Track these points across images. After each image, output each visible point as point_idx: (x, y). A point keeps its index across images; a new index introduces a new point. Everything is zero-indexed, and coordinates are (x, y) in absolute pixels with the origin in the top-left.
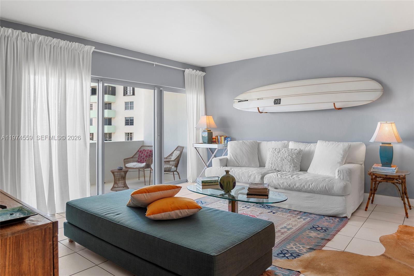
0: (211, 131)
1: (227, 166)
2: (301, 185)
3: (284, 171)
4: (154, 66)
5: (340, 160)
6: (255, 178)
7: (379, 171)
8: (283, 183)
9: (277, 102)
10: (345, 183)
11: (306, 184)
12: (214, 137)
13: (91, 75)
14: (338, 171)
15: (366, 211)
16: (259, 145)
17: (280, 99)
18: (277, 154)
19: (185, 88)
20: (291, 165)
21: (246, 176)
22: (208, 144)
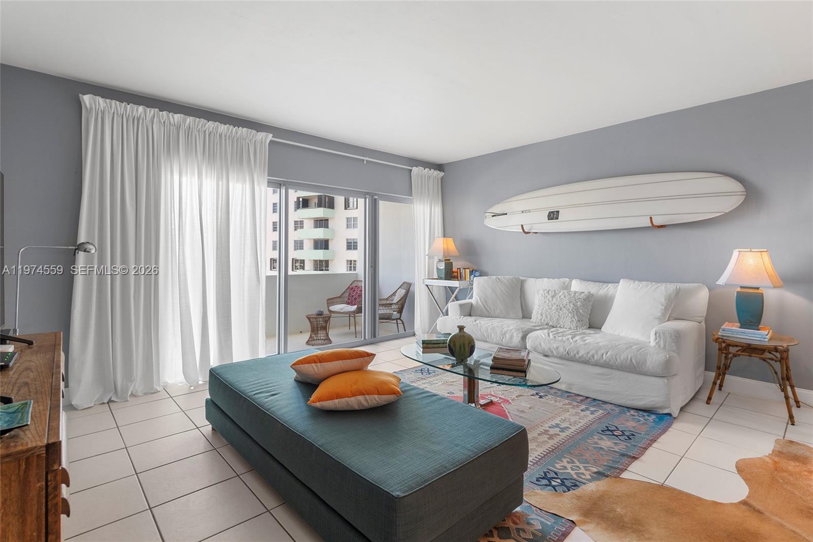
0: (451, 261)
1: (470, 316)
2: (588, 353)
3: (562, 326)
4: (365, 162)
5: (659, 314)
6: (512, 337)
7: (735, 336)
8: (557, 348)
9: (553, 215)
10: (668, 356)
11: (597, 352)
12: (454, 269)
13: (268, 176)
14: (656, 334)
15: (709, 404)
16: (522, 283)
17: (558, 212)
18: (550, 299)
19: (412, 196)
20: (574, 318)
21: (499, 334)
22: (445, 280)
